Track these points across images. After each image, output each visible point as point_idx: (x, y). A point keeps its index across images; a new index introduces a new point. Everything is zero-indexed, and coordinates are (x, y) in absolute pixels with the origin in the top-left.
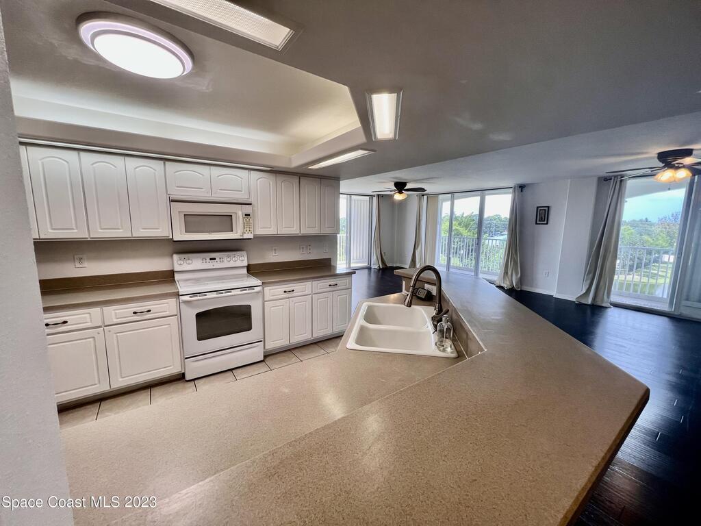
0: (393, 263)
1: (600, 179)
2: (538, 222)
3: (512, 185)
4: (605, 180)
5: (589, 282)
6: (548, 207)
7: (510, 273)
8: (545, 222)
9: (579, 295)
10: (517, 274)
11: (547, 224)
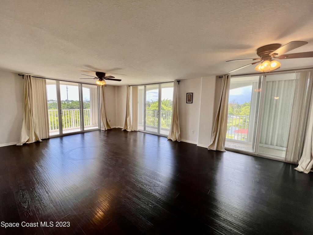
0: (116, 126)
1: (217, 77)
2: (188, 102)
3: (173, 80)
4: (220, 77)
5: (214, 137)
6: (192, 93)
7: (175, 132)
8: (191, 102)
9: (210, 145)
10: (178, 133)
11: (192, 103)
